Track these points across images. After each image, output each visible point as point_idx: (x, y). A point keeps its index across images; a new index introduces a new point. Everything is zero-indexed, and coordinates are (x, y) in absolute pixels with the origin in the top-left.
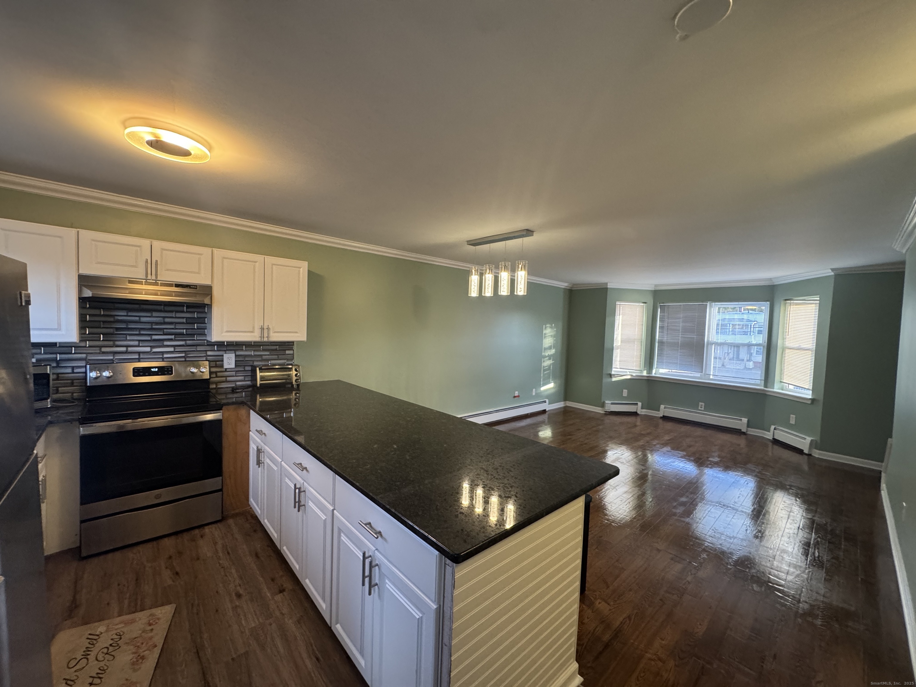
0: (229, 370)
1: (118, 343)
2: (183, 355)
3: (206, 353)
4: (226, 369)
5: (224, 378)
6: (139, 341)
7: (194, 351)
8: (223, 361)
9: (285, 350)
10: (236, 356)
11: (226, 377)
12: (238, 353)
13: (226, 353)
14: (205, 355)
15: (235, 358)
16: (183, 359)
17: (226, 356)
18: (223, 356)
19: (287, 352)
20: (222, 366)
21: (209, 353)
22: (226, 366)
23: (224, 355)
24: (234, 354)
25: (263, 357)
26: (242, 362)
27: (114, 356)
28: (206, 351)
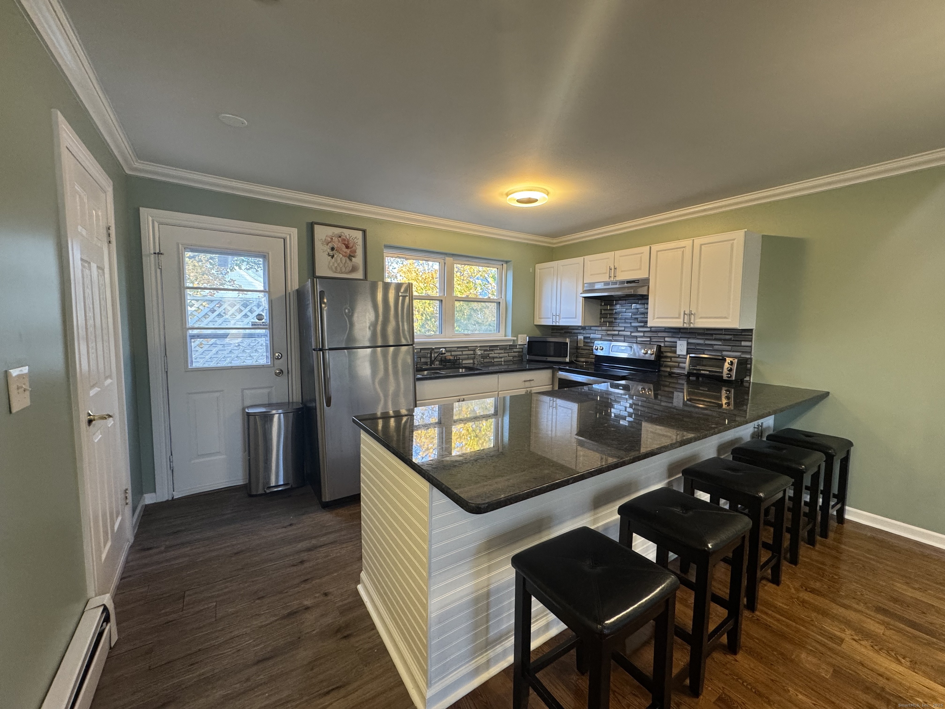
0: (682, 357)
1: (615, 328)
2: (649, 339)
3: (664, 339)
4: (679, 355)
5: (677, 364)
6: (625, 327)
7: (656, 337)
8: (676, 347)
9: (741, 341)
10: (688, 344)
11: (679, 363)
12: (691, 341)
13: (679, 340)
14: (663, 340)
15: (687, 346)
16: (649, 343)
17: (679, 343)
18: (676, 342)
19: (743, 343)
20: (675, 352)
21: (667, 339)
22: (678, 352)
23: (678, 342)
24: (685, 342)
25: (715, 346)
26: (693, 350)
27: (612, 337)
28: (665, 337)
